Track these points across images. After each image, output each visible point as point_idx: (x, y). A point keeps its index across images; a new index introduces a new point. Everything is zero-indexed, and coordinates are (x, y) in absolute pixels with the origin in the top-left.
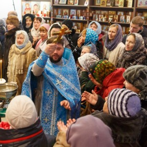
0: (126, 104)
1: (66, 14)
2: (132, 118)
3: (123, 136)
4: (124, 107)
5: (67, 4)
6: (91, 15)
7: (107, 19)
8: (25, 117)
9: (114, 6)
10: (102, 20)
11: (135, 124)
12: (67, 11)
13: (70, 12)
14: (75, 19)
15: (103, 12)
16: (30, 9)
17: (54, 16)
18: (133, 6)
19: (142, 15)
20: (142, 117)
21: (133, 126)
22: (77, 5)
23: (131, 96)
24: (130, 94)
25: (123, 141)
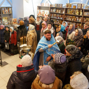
0: (60, 58)
1: (55, 16)
2: (62, 64)
3: (59, 70)
4: (59, 60)
5: (56, 12)
6: (65, 17)
7: (72, 20)
8: (27, 62)
9: (75, 14)
10: (69, 20)
11: (63, 66)
12: (56, 15)
13: (57, 15)
14: (59, 19)
15: (70, 16)
16: (41, 13)
17: (50, 17)
18: (82, 15)
19: (85, 19)
20: (66, 63)
21: (62, 66)
22: (60, 13)
23: (62, 56)
24: (62, 55)
25: (59, 72)
